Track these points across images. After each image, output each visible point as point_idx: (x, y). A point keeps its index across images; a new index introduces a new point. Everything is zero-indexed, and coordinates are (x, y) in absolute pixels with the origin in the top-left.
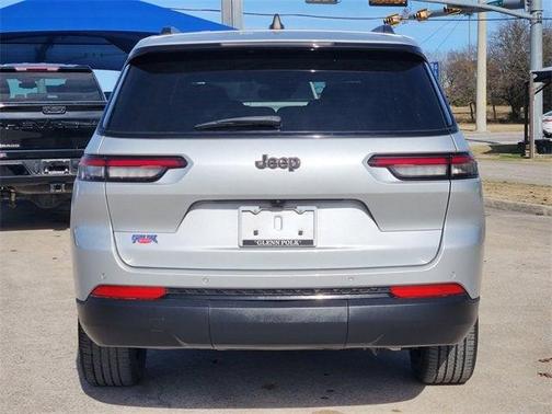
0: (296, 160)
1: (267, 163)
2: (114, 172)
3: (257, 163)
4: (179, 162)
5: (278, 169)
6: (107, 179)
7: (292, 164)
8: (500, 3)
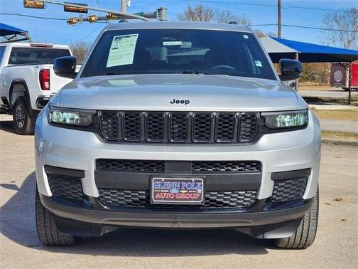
8: (141, 14)
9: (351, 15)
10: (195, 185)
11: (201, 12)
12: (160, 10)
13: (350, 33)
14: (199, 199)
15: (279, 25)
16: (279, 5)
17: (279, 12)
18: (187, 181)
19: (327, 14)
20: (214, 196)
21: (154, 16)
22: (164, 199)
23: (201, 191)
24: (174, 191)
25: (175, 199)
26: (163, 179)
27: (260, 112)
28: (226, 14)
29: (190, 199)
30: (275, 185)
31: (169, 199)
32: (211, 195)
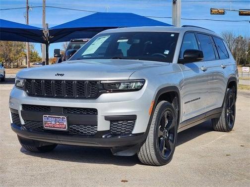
10: (63, 120)
14: (65, 128)
18: (59, 118)
20: (75, 127)
22: (49, 127)
23: (65, 123)
24: (53, 123)
25: (54, 127)
26: (48, 116)
27: (100, 81)
29: (61, 128)
30: (111, 124)
31: (52, 127)
32: (74, 127)
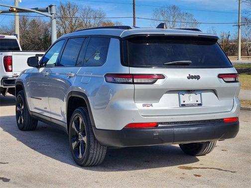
0: (199, 76)
1: (190, 77)
2: (135, 81)
3: (188, 77)
4: (162, 77)
5: (194, 79)
6: (133, 83)
7: (198, 77)
8: (36, 9)
9: (172, 10)
11: (70, 7)
12: (51, 6)
13: (171, 23)
15: (134, 18)
16: (134, 4)
17: (134, 9)
19: (156, 9)
21: (46, 11)
28: (88, 8)
